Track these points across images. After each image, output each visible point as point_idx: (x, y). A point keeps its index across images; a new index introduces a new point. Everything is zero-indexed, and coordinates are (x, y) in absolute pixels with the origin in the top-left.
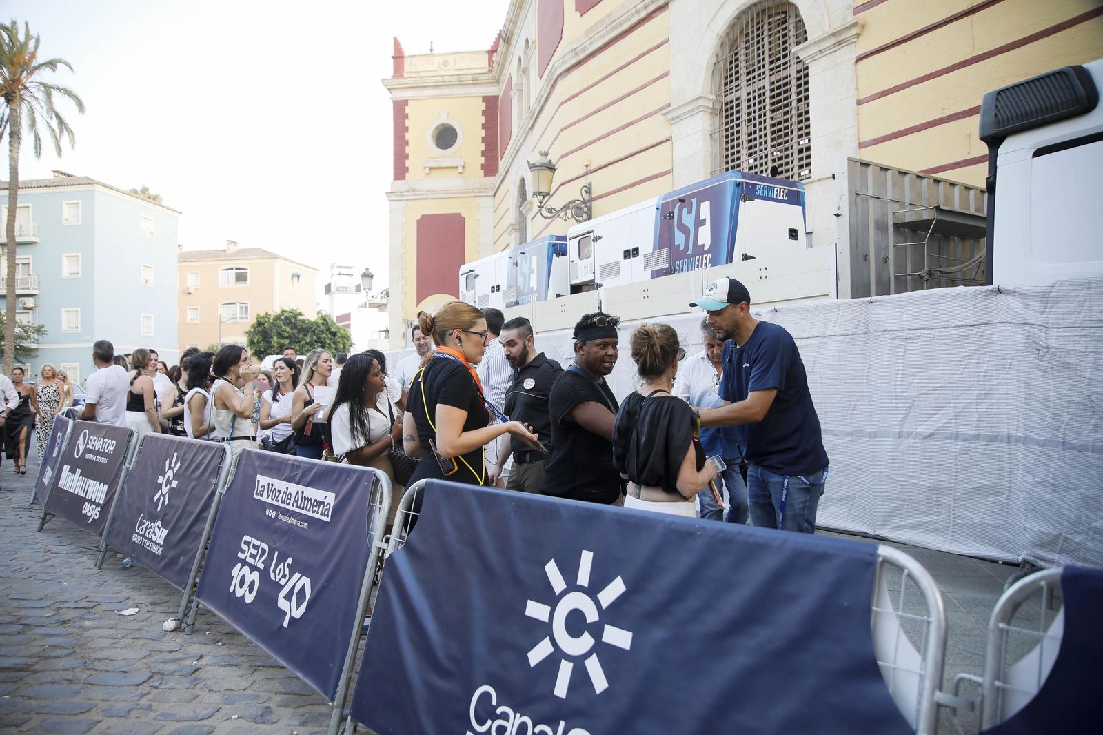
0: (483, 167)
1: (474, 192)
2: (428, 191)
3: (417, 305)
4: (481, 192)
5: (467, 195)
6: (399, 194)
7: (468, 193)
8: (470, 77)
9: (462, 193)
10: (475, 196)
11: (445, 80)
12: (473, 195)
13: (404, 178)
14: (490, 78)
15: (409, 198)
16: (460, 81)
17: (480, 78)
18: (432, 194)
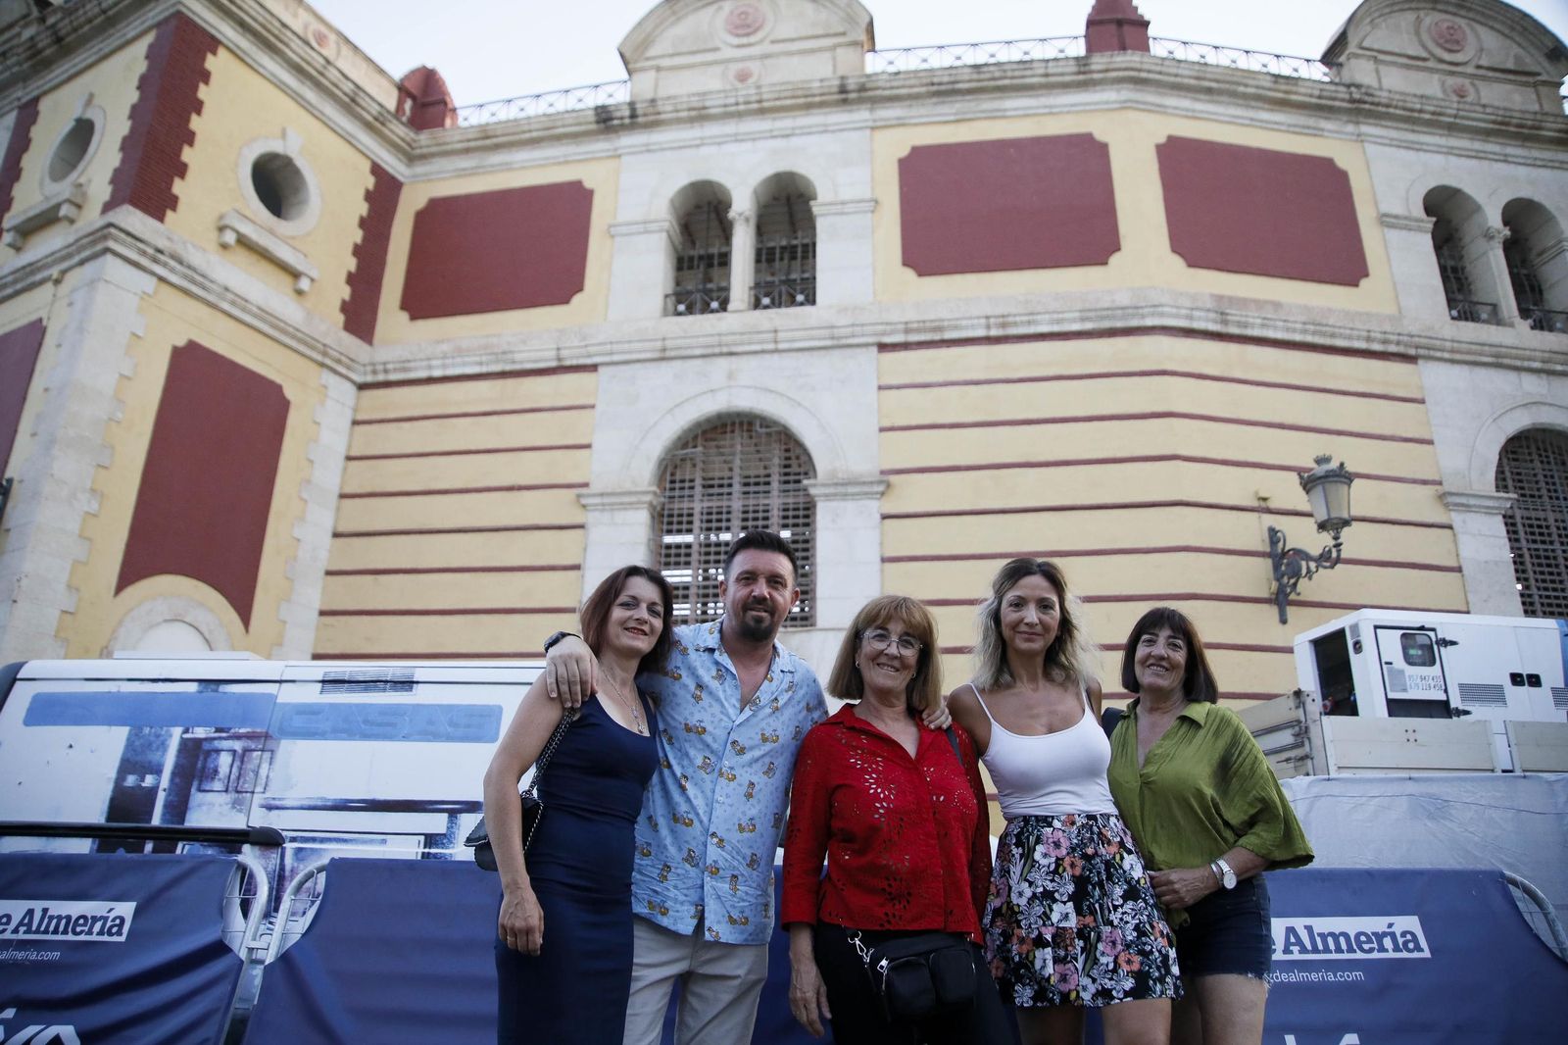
0: (345, 307)
1: (325, 354)
2: (227, 289)
3: (120, 588)
4: (339, 361)
5: (308, 352)
6: (150, 251)
7: (313, 348)
8: (375, 109)
9: (300, 340)
10: (322, 365)
11: (327, 73)
12: (319, 358)
13: (161, 218)
14: (408, 139)
15: (173, 278)
16: (353, 100)
17: (392, 127)
18: (233, 303)
